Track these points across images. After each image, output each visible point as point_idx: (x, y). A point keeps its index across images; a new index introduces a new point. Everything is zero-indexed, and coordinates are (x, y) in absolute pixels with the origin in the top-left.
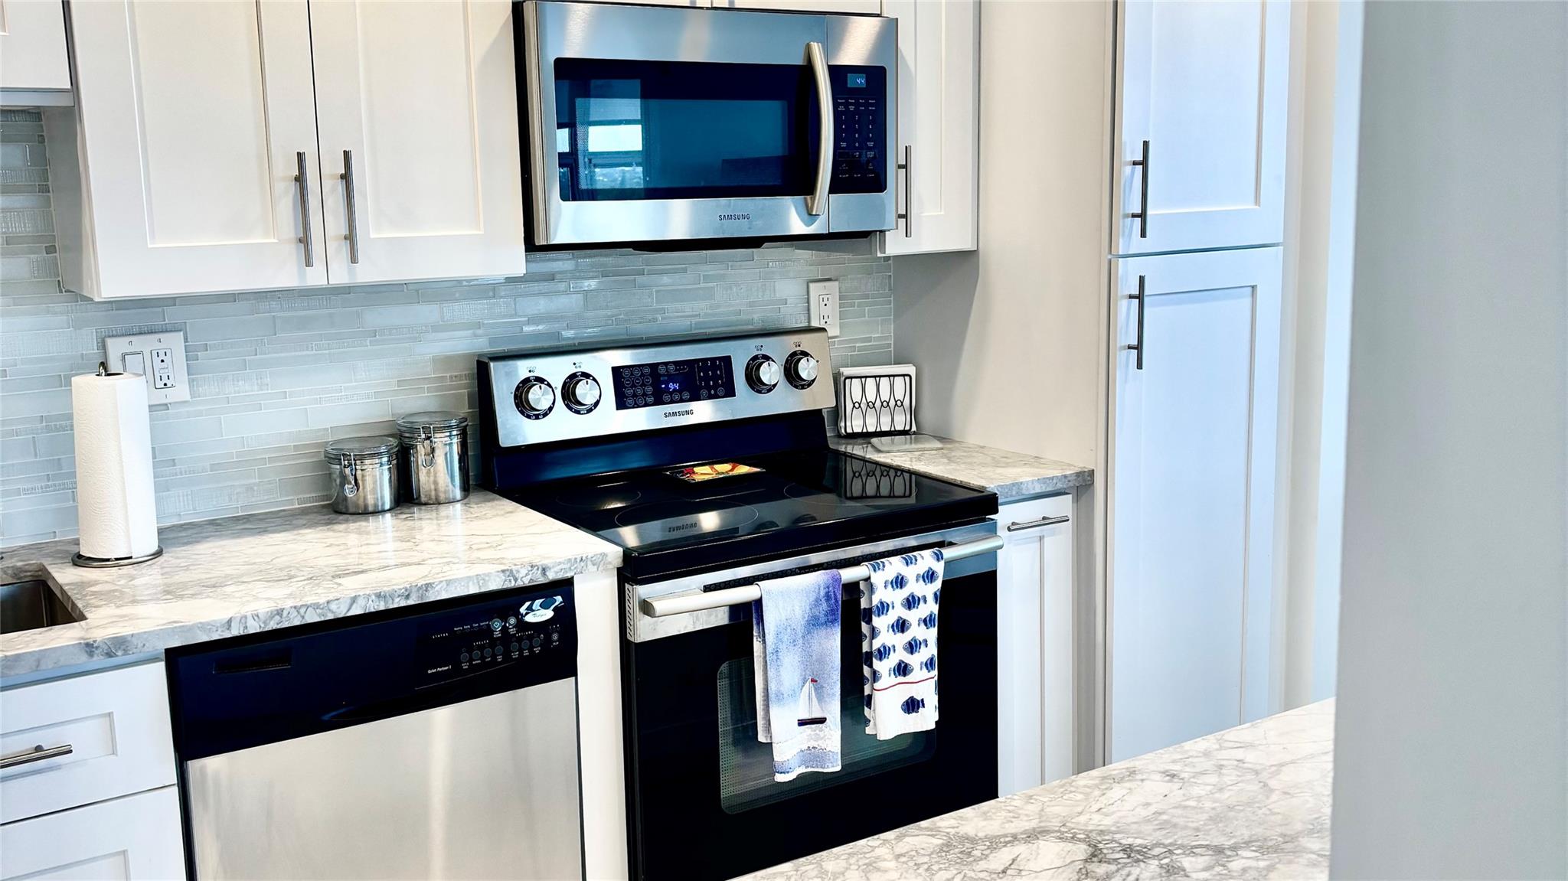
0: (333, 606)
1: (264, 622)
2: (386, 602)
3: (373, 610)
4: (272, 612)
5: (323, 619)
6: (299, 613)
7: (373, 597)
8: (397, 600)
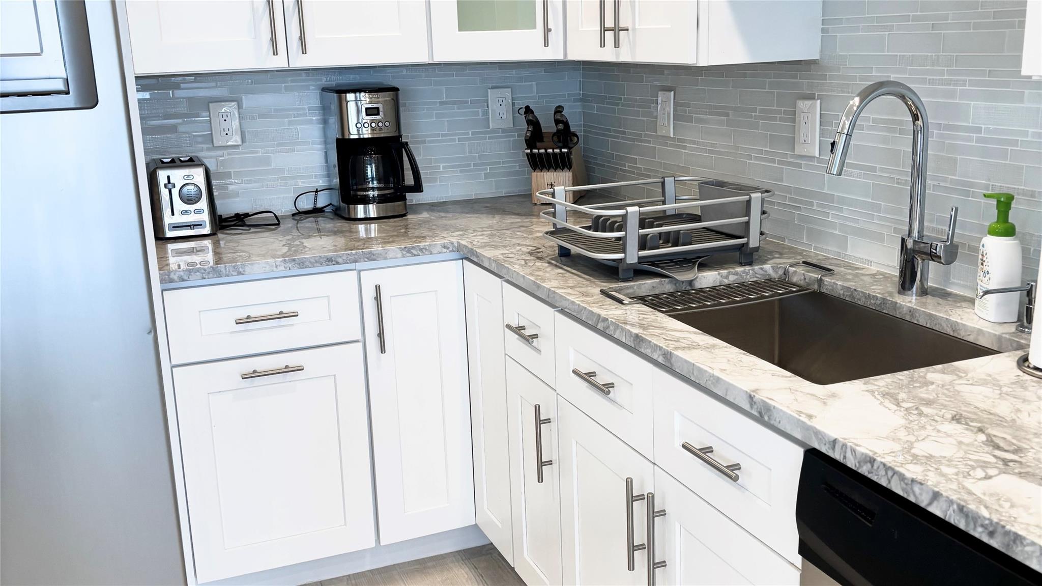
0: (916, 489)
1: (859, 463)
2: (967, 524)
3: (952, 522)
4: (866, 456)
5: (905, 496)
6: (886, 473)
7: (955, 507)
8: (980, 529)
